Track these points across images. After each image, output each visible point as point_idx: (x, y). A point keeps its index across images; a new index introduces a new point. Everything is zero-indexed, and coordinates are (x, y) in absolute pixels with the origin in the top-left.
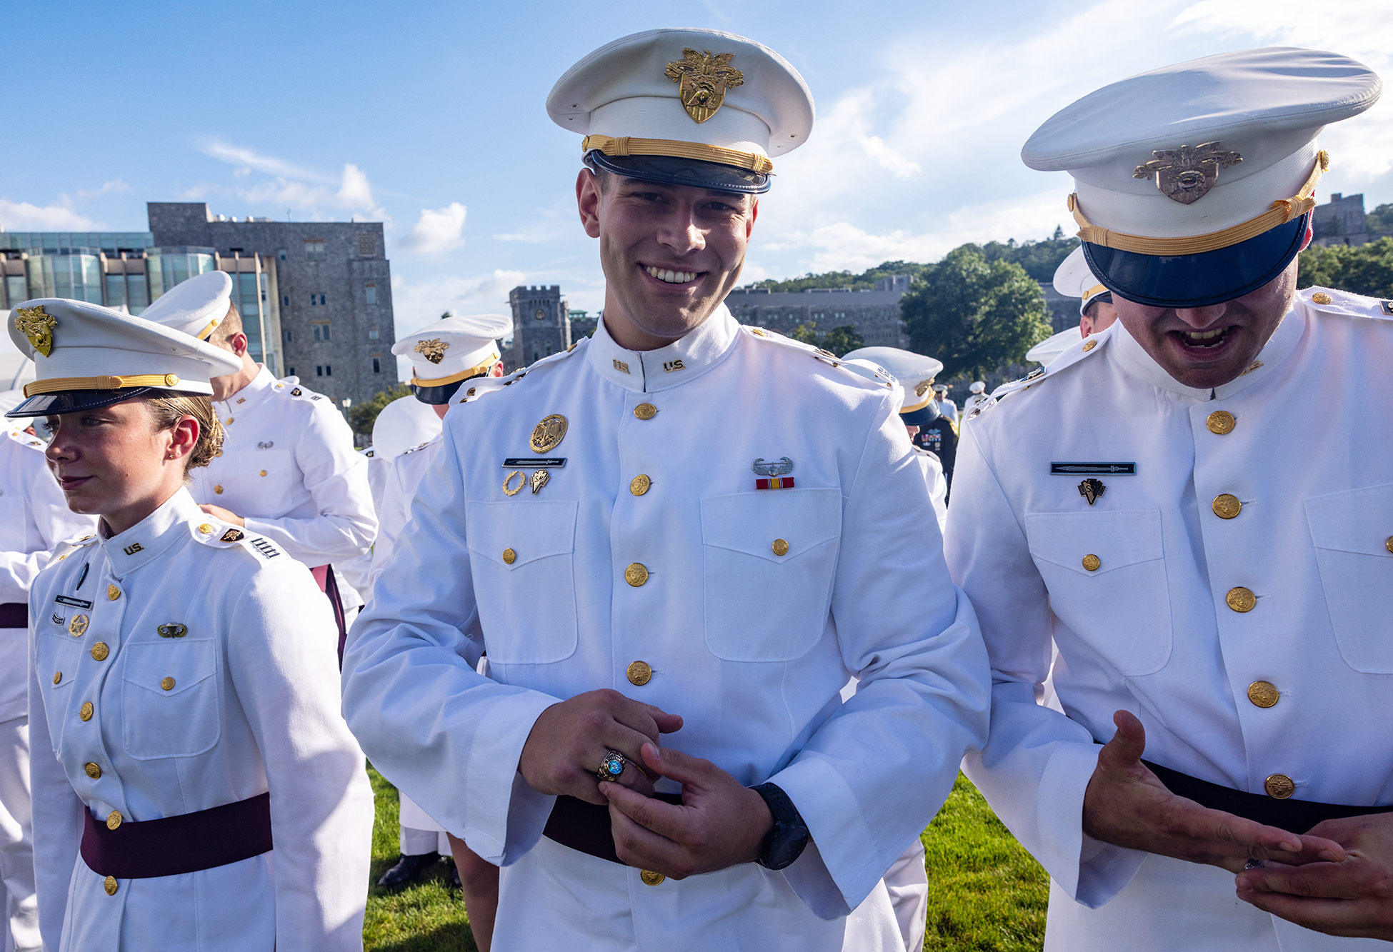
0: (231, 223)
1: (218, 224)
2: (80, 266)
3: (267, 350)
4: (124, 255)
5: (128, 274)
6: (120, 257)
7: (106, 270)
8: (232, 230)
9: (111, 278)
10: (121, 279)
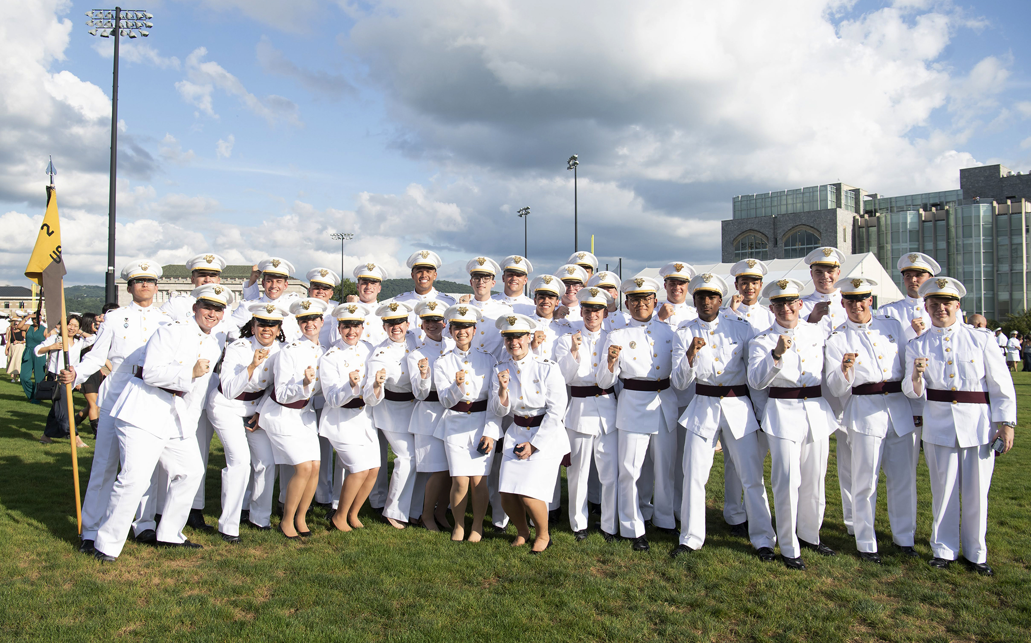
0: (1019, 176)
1: (1010, 177)
2: (906, 218)
3: (1027, 269)
4: (934, 209)
5: (936, 221)
6: (931, 210)
7: (923, 219)
8: (1018, 181)
9: (925, 223)
10: (931, 224)
